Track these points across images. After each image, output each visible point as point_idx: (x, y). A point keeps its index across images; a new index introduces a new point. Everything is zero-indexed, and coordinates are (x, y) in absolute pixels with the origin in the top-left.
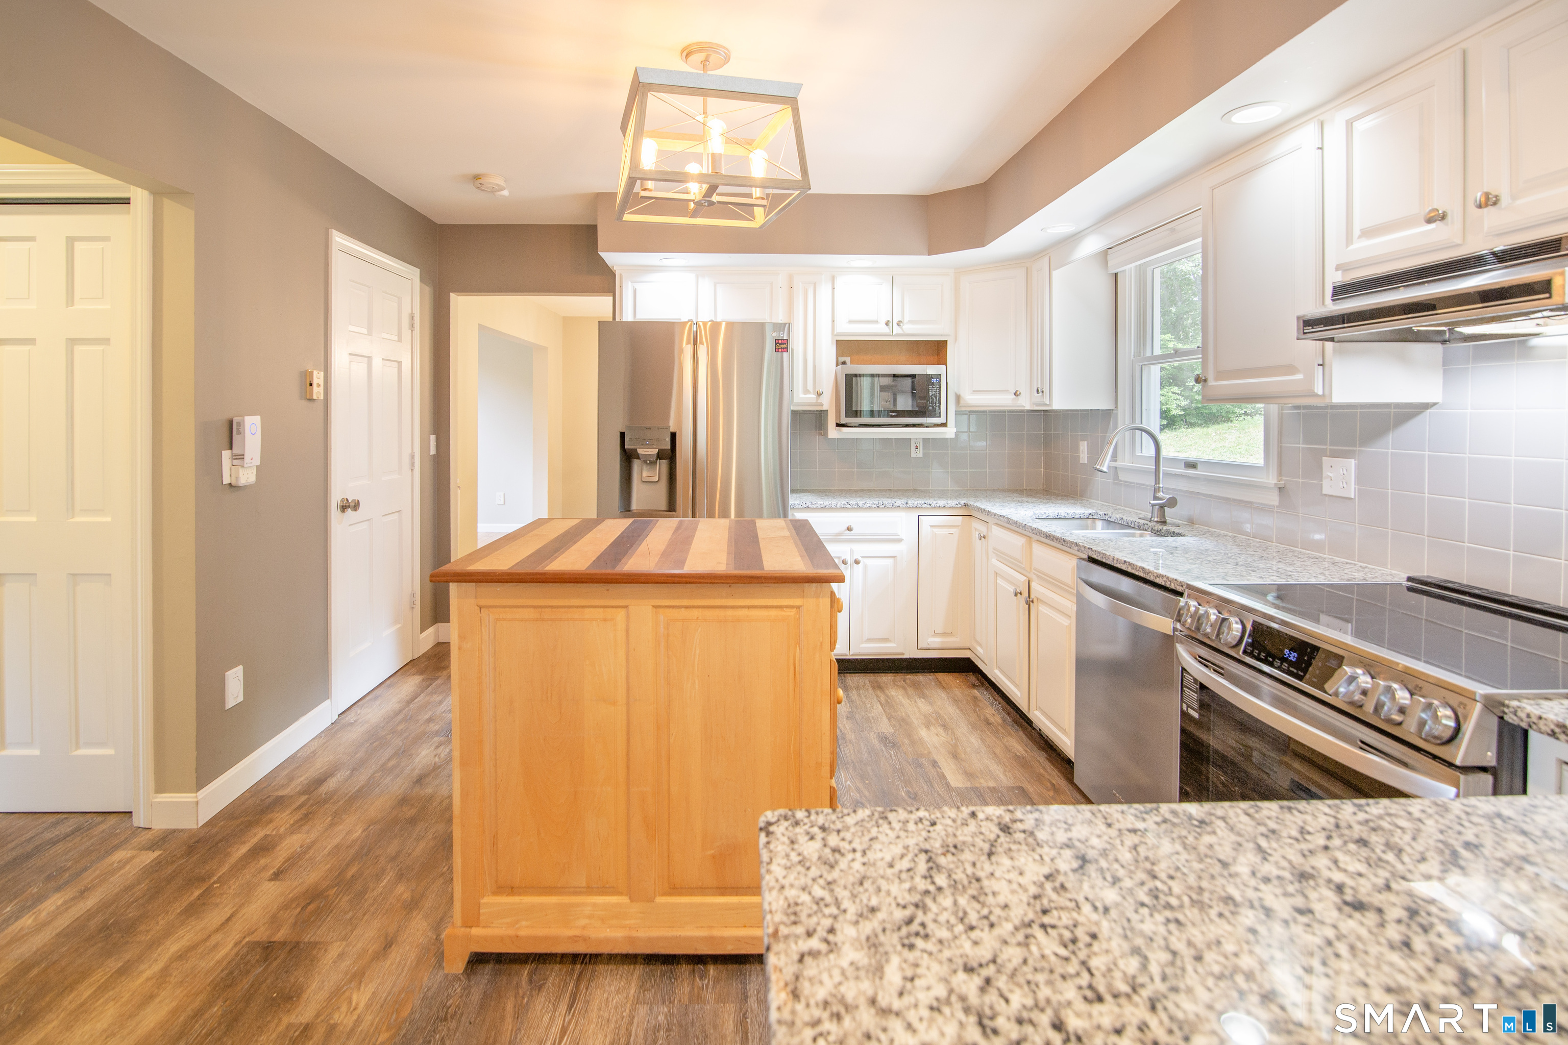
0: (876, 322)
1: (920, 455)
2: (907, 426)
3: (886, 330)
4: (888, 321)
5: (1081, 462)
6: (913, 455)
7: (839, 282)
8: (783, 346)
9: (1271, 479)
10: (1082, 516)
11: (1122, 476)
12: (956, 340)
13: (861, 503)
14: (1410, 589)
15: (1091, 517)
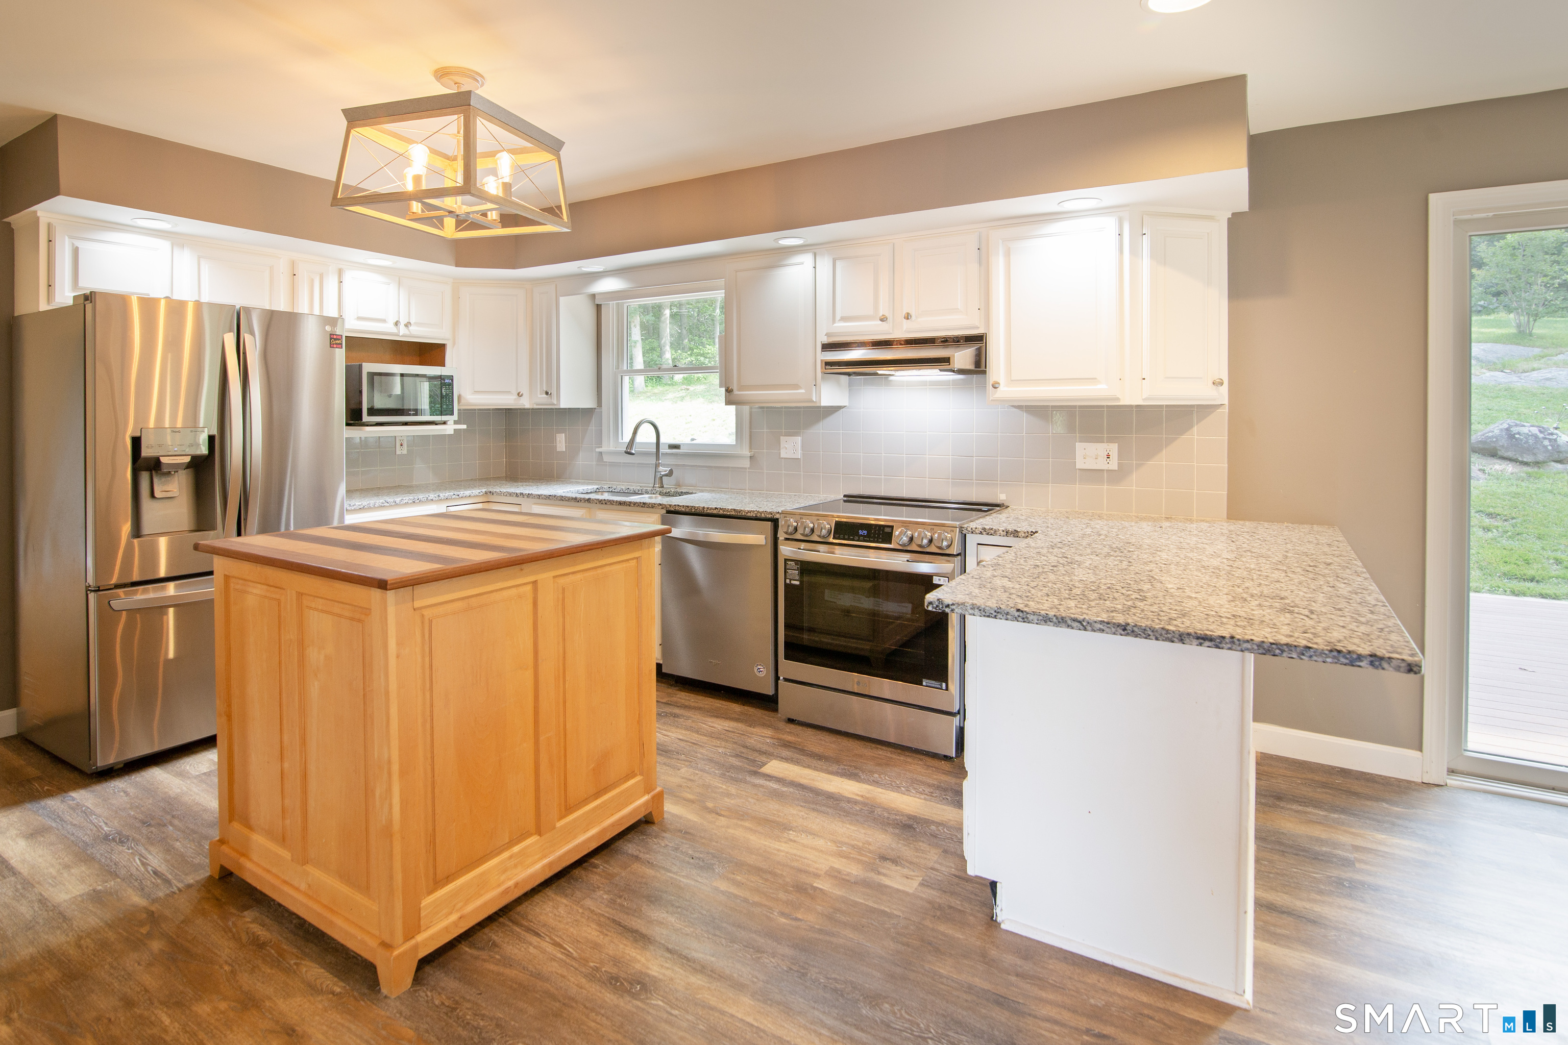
0: (384, 321)
1: (405, 452)
2: (406, 424)
3: (394, 330)
4: (397, 321)
5: (558, 450)
6: (398, 452)
7: (348, 276)
8: (337, 342)
9: (746, 452)
10: (592, 491)
11: (606, 458)
12: (454, 344)
13: (398, 500)
14: (845, 501)
15: (598, 491)
